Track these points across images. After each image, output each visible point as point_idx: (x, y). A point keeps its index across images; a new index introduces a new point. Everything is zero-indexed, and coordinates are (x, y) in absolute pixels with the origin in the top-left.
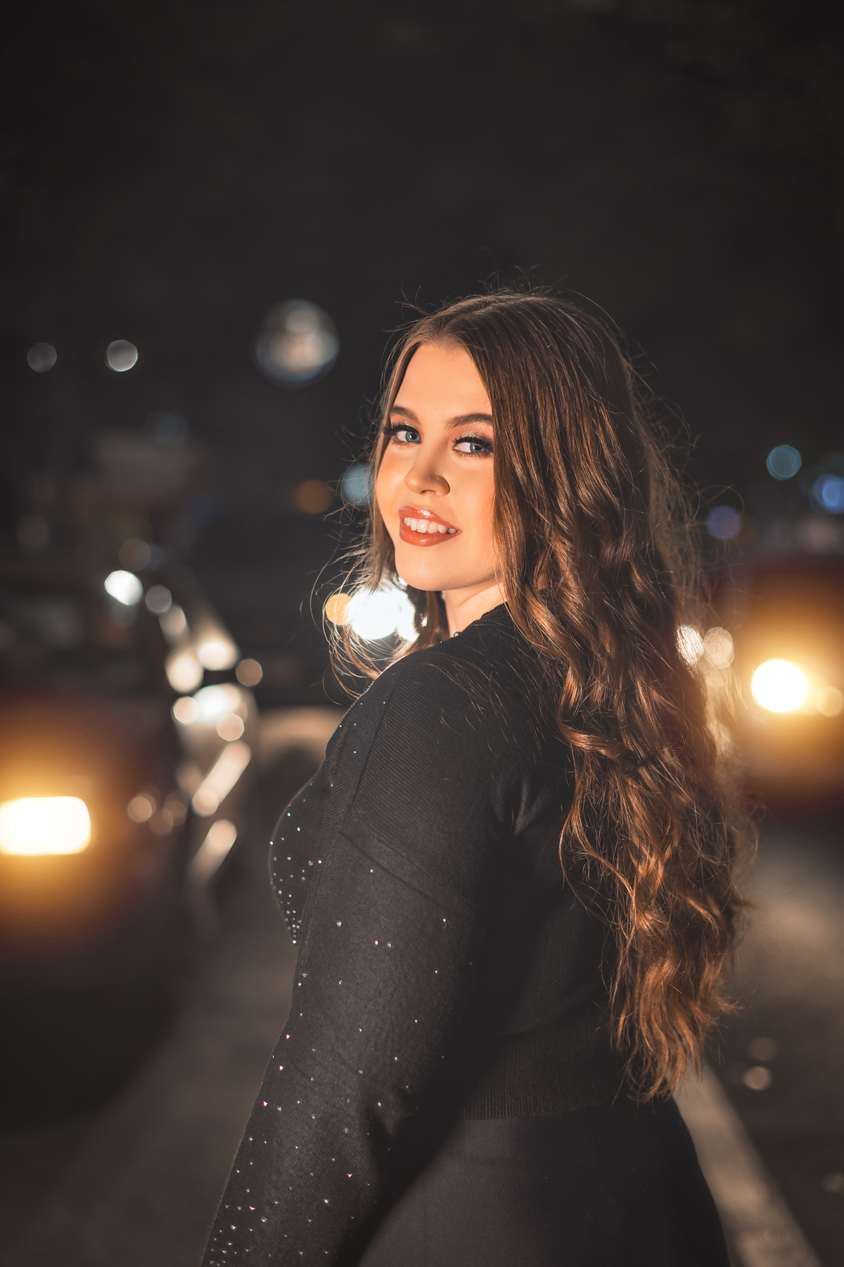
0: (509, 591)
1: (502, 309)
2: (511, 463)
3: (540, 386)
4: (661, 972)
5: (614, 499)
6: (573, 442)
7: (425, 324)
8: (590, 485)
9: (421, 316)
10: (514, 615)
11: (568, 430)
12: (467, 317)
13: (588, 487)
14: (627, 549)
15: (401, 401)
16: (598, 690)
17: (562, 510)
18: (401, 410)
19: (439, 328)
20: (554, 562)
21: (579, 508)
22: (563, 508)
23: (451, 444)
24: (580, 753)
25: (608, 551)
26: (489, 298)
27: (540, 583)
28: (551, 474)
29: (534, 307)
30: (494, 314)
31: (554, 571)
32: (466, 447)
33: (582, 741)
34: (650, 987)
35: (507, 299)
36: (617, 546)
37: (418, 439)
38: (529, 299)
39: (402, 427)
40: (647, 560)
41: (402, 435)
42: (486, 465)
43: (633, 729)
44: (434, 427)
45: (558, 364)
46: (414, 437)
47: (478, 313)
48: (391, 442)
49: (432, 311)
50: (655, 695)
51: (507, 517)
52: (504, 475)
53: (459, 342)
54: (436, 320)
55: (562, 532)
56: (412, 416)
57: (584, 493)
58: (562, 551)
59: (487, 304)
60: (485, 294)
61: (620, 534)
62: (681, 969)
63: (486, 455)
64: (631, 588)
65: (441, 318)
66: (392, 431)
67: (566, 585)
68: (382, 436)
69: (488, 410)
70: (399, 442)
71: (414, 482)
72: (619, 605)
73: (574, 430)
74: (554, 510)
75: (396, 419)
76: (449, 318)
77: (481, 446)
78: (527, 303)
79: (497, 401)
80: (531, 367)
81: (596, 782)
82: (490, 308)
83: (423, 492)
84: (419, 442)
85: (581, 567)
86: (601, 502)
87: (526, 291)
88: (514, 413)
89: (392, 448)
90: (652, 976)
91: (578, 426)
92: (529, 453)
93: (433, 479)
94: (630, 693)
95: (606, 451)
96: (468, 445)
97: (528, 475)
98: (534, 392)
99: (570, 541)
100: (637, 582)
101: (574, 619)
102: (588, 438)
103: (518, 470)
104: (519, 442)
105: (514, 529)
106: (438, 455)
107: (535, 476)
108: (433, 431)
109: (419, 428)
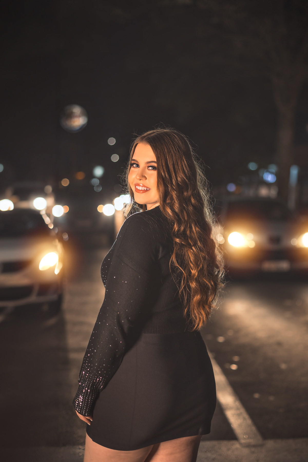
0: (160, 203)
1: (158, 134)
2: (161, 172)
3: (168, 153)
4: (197, 298)
5: (187, 180)
6: (176, 166)
7: (138, 139)
8: (181, 177)
9: (138, 137)
10: (162, 209)
11: (175, 163)
12: (149, 136)
13: (180, 177)
14: (190, 193)
15: (134, 158)
16: (182, 228)
17: (174, 184)
18: (134, 160)
19: (142, 139)
20: (172, 196)
21: (178, 183)
22: (174, 183)
23: (147, 168)
24: (176, 242)
25: (185, 194)
26: (155, 131)
27: (168, 201)
28: (171, 174)
29: (166, 133)
30: (156, 135)
31: (172, 199)
32: (151, 168)
33: (178, 240)
34: (194, 301)
35: (159, 131)
36: (188, 192)
37: (139, 166)
38: (165, 131)
40: (196, 195)
41: (135, 165)
42: (155, 173)
43: (191, 238)
45: (172, 147)
46: (138, 166)
47: (152, 135)
48: (132, 167)
50: (197, 229)
51: (160, 186)
52: (159, 175)
53: (147, 143)
54: (141, 137)
55: (174, 189)
56: (137, 161)
57: (179, 179)
58: (174, 194)
59: (154, 133)
60: (154, 129)
61: (188, 189)
62: (202, 297)
63: (155, 170)
64: (191, 203)
65: (143, 137)
66: (132, 165)
67: (175, 202)
68: (129, 166)
69: (156, 160)
70: (134, 167)
71: (138, 177)
72: (187, 206)
73: (176, 163)
74: (172, 183)
75: (133, 162)
76: (145, 137)
77: (154, 168)
78: (164, 132)
79: (158, 158)
80: (165, 148)
81: (179, 248)
82: (155, 134)
83: (140, 180)
84: (139, 167)
85: (178, 197)
86: (183, 181)
87: (164, 128)
88: (161, 160)
89: (132, 169)
90: (195, 299)
91: (177, 162)
92: (165, 170)
93: (143, 177)
94: (191, 228)
95: (185, 168)
97: (165, 175)
98: (166, 155)
99: (176, 191)
100: (193, 200)
101: (177, 210)
102: (180, 165)
103: (163, 174)
104: (163, 167)
105: (162, 189)
106: (143, 171)
107: (167, 175)
108: (142, 165)
109: (138, 164)
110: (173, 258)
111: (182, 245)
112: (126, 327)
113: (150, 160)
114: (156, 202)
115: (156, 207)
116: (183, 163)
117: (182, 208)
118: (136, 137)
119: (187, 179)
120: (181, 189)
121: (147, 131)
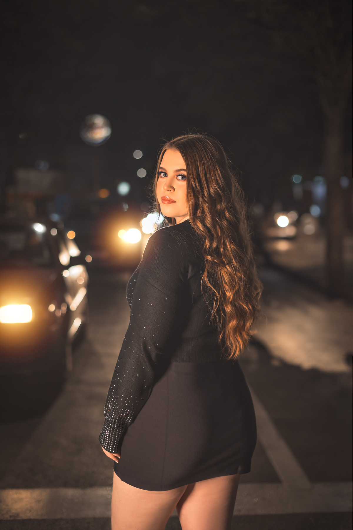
0: (190, 217)
1: (189, 139)
2: (191, 182)
3: (199, 160)
4: (233, 323)
5: (220, 192)
6: (208, 176)
7: (168, 144)
8: (213, 188)
9: (167, 142)
10: (191, 222)
11: (207, 172)
12: (179, 142)
13: (212, 188)
14: (224, 205)
15: (162, 166)
16: (215, 244)
17: (205, 195)
18: (162, 168)
19: (171, 145)
20: (203, 209)
21: (210, 195)
22: (206, 194)
23: (176, 177)
24: (207, 260)
25: (219, 207)
26: (185, 136)
27: (199, 214)
28: (202, 184)
29: (198, 139)
30: (186, 141)
31: (203, 212)
32: (180, 178)
33: (209, 258)
34: (230, 327)
35: (191, 136)
36: (221, 204)
37: (166, 176)
38: (197, 136)
39: (162, 172)
40: (230, 208)
41: (162, 175)
42: (184, 183)
43: (225, 256)
44: (171, 173)
45: (204, 154)
46: (166, 175)
47: (182, 141)
48: (160, 177)
49: (169, 140)
50: (232, 246)
51: (189, 197)
52: (189, 186)
53: (177, 149)
54: (171, 143)
55: (205, 201)
56: (165, 170)
57: (212, 190)
58: (206, 207)
59: (185, 138)
60: (184, 135)
61: (222, 201)
62: (239, 323)
63: (185, 180)
64: (225, 217)
65: (172, 142)
66: (160, 173)
67: (206, 215)
68: (157, 175)
69: (185, 168)
71: (166, 188)
72: (221, 220)
73: (209, 172)
74: (203, 195)
75: (160, 170)
76: (174, 142)
77: (183, 177)
78: (196, 137)
79: (188, 165)
80: (197, 155)
81: (212, 266)
82: (186, 139)
83: (168, 190)
84: (167, 177)
85: (211, 210)
86: (216, 192)
87: (196, 134)
88: (192, 168)
89: (160, 179)
90: (230, 325)
91: (210, 171)
92: (196, 179)
93: (171, 188)
94: (225, 244)
95: (218, 178)
96: (180, 177)
97: (196, 185)
98: (197, 162)
99: (208, 204)
100: (227, 215)
101: (209, 225)
102: (213, 174)
103: (193, 184)
104: (193, 177)
105: (192, 201)
106: (172, 180)
107: (198, 186)
108: (171, 174)
109: (166, 173)
110: (205, 277)
111: (213, 263)
112: (153, 355)
113: (179, 168)
114: (185, 215)
115: (186, 221)
116: (216, 172)
117: (214, 223)
118: (165, 142)
119: (220, 190)
120: (213, 201)
121: (178, 136)
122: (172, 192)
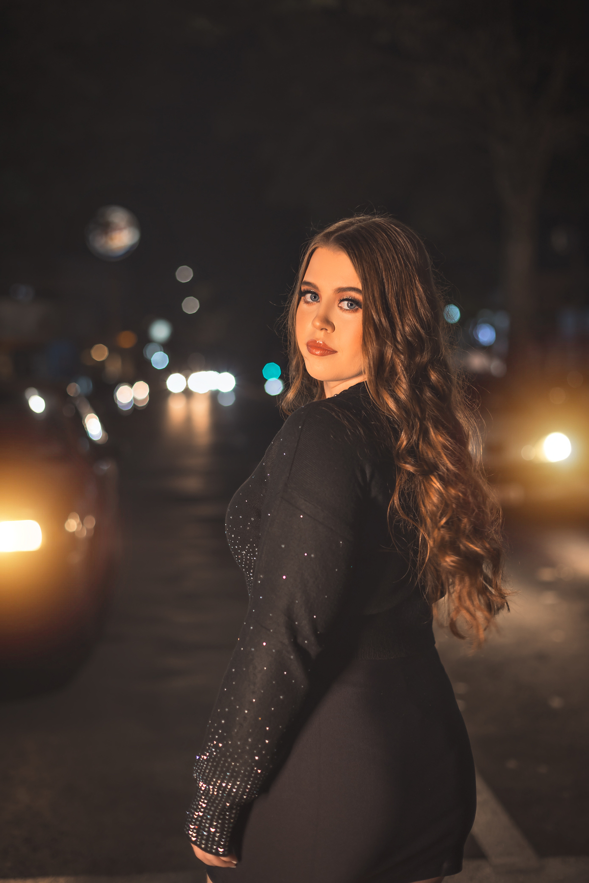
1: (361, 227)
2: (371, 314)
3: (385, 270)
5: (422, 331)
6: (400, 300)
7: (318, 237)
10: (372, 394)
11: (398, 293)
12: (343, 232)
13: (409, 325)
14: (427, 357)
15: (307, 278)
18: (308, 284)
19: (326, 240)
20: (394, 367)
21: (406, 338)
22: (399, 338)
23: (337, 302)
25: (417, 359)
26: (354, 219)
28: (393, 319)
29: (378, 225)
30: (357, 231)
31: (394, 373)
32: (345, 304)
36: (421, 356)
37: (317, 298)
39: (308, 292)
41: (308, 296)
42: (357, 318)
44: (327, 291)
46: (315, 297)
47: (349, 229)
48: (302, 301)
49: (323, 228)
50: (439, 436)
52: (367, 321)
53: (341, 248)
54: (324, 234)
55: (398, 350)
56: (315, 287)
57: (407, 328)
58: (398, 361)
59: (353, 224)
61: (424, 350)
63: (357, 310)
64: (428, 380)
65: (329, 233)
66: (303, 294)
67: (399, 379)
68: (296, 296)
70: (307, 302)
71: (318, 324)
72: (420, 389)
73: (401, 293)
74: (394, 338)
75: (304, 288)
76: (332, 233)
77: (353, 303)
78: (374, 223)
79: (364, 280)
80: (380, 259)
81: (408, 480)
82: (355, 226)
83: (322, 329)
84: (318, 301)
85: (407, 368)
86: (415, 333)
88: (372, 286)
89: (303, 306)
91: (403, 291)
92: (379, 307)
93: (327, 323)
96: (346, 302)
97: (380, 320)
98: (382, 273)
99: (403, 354)
100: (433, 376)
101: (402, 396)
102: (409, 297)
103: (375, 317)
104: (375, 302)
106: (329, 308)
107: (383, 320)
108: (327, 295)
109: (317, 292)
110: (396, 499)
113: (345, 285)
115: (359, 385)
116: (415, 292)
118: (314, 234)
119: (423, 328)
120: (412, 349)
121: (339, 221)
122: (328, 332)
